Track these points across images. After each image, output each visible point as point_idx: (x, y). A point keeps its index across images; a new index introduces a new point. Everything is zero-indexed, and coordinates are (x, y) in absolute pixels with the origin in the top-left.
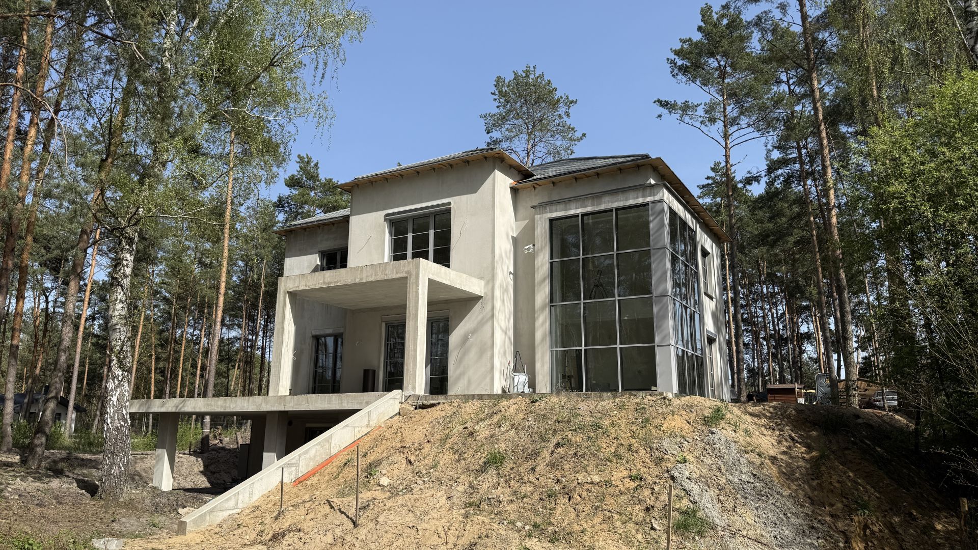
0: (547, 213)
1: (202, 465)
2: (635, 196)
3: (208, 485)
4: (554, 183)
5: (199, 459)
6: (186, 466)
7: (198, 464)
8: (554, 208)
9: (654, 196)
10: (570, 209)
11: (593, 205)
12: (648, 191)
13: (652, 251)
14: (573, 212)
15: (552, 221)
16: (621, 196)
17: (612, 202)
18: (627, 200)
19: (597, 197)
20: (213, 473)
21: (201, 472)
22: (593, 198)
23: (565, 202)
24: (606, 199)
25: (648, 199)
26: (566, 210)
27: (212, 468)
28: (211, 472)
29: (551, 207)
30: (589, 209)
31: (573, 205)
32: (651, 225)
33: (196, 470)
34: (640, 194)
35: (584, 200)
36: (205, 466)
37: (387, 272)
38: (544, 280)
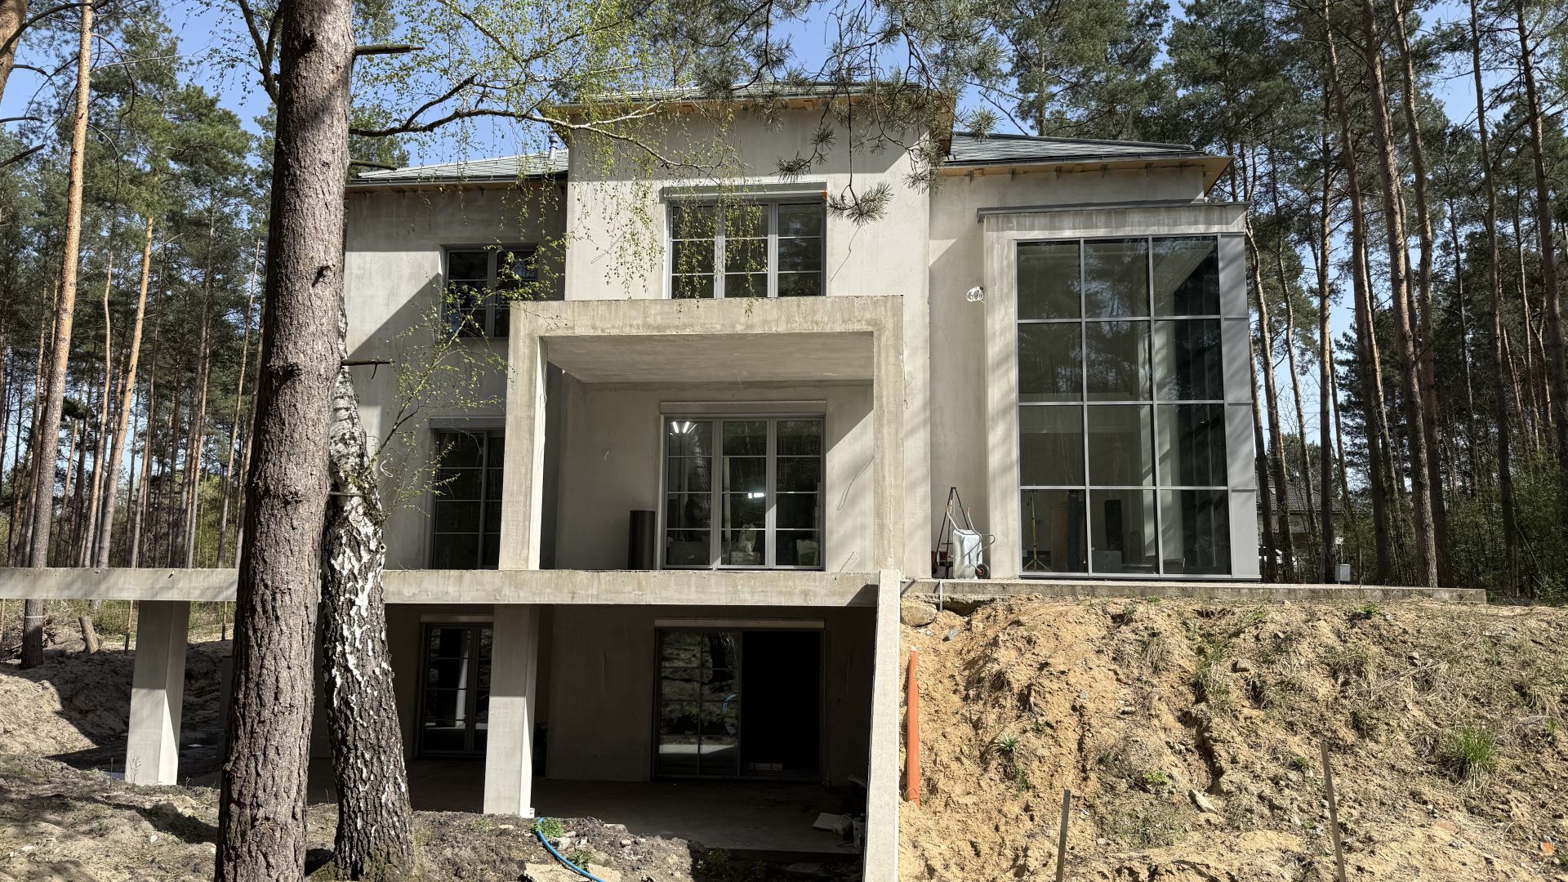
0: (1012, 229)
1: (56, 697)
2: (1193, 219)
3: (84, 743)
4: (1013, 173)
5: (47, 684)
6: (24, 702)
7: (48, 696)
8: (1028, 222)
9: (1227, 224)
10: (1062, 228)
11: (1108, 225)
12: (1216, 214)
13: (1224, 324)
14: (1068, 234)
15: (1021, 244)
16: (1164, 216)
17: (1148, 225)
18: (1175, 224)
19: (1119, 209)
20: (84, 713)
21: (57, 713)
22: (1109, 212)
23: (1052, 211)
24: (1135, 217)
25: (1215, 229)
26: (1052, 228)
27: (79, 701)
28: (81, 712)
29: (1022, 220)
30: (1101, 232)
31: (1068, 221)
32: (1222, 276)
33: (47, 709)
34: (1201, 218)
35: (1090, 214)
36: (65, 700)
37: (818, 318)
38: (1006, 359)
